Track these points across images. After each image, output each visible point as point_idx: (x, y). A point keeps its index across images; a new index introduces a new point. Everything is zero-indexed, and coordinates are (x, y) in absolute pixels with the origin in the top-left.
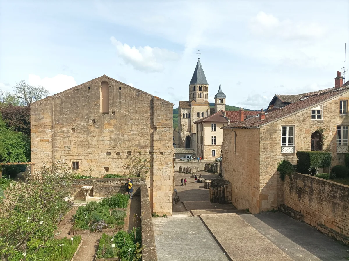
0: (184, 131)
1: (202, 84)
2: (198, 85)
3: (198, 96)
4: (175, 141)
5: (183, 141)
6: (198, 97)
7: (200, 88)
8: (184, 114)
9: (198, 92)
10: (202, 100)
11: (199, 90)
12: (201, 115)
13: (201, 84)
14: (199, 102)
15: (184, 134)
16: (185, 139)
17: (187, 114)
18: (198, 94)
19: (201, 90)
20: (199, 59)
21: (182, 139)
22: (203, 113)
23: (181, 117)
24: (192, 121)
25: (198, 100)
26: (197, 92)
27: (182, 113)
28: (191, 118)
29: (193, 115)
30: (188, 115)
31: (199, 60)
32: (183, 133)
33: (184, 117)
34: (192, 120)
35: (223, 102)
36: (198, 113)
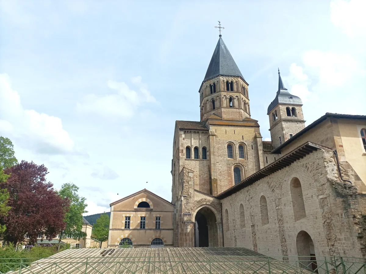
0: (191, 191)
1: (234, 76)
2: (225, 79)
3: (225, 102)
4: (163, 232)
5: (189, 228)
6: (225, 105)
7: (230, 86)
8: (188, 149)
9: (225, 95)
10: (236, 112)
11: (228, 89)
12: (237, 151)
13: (231, 76)
14: (230, 117)
15: (191, 200)
16: (193, 220)
17: (196, 149)
18: (226, 98)
19: (232, 90)
20: (220, 36)
21: (185, 219)
22: (241, 147)
23: (180, 154)
24: (212, 165)
25: (227, 113)
26: (223, 94)
27: (182, 144)
28: (210, 160)
29: (216, 150)
30: (201, 150)
31: (220, 38)
32: (188, 197)
33: (188, 156)
34: (212, 162)
35: (296, 116)
36: (230, 146)
